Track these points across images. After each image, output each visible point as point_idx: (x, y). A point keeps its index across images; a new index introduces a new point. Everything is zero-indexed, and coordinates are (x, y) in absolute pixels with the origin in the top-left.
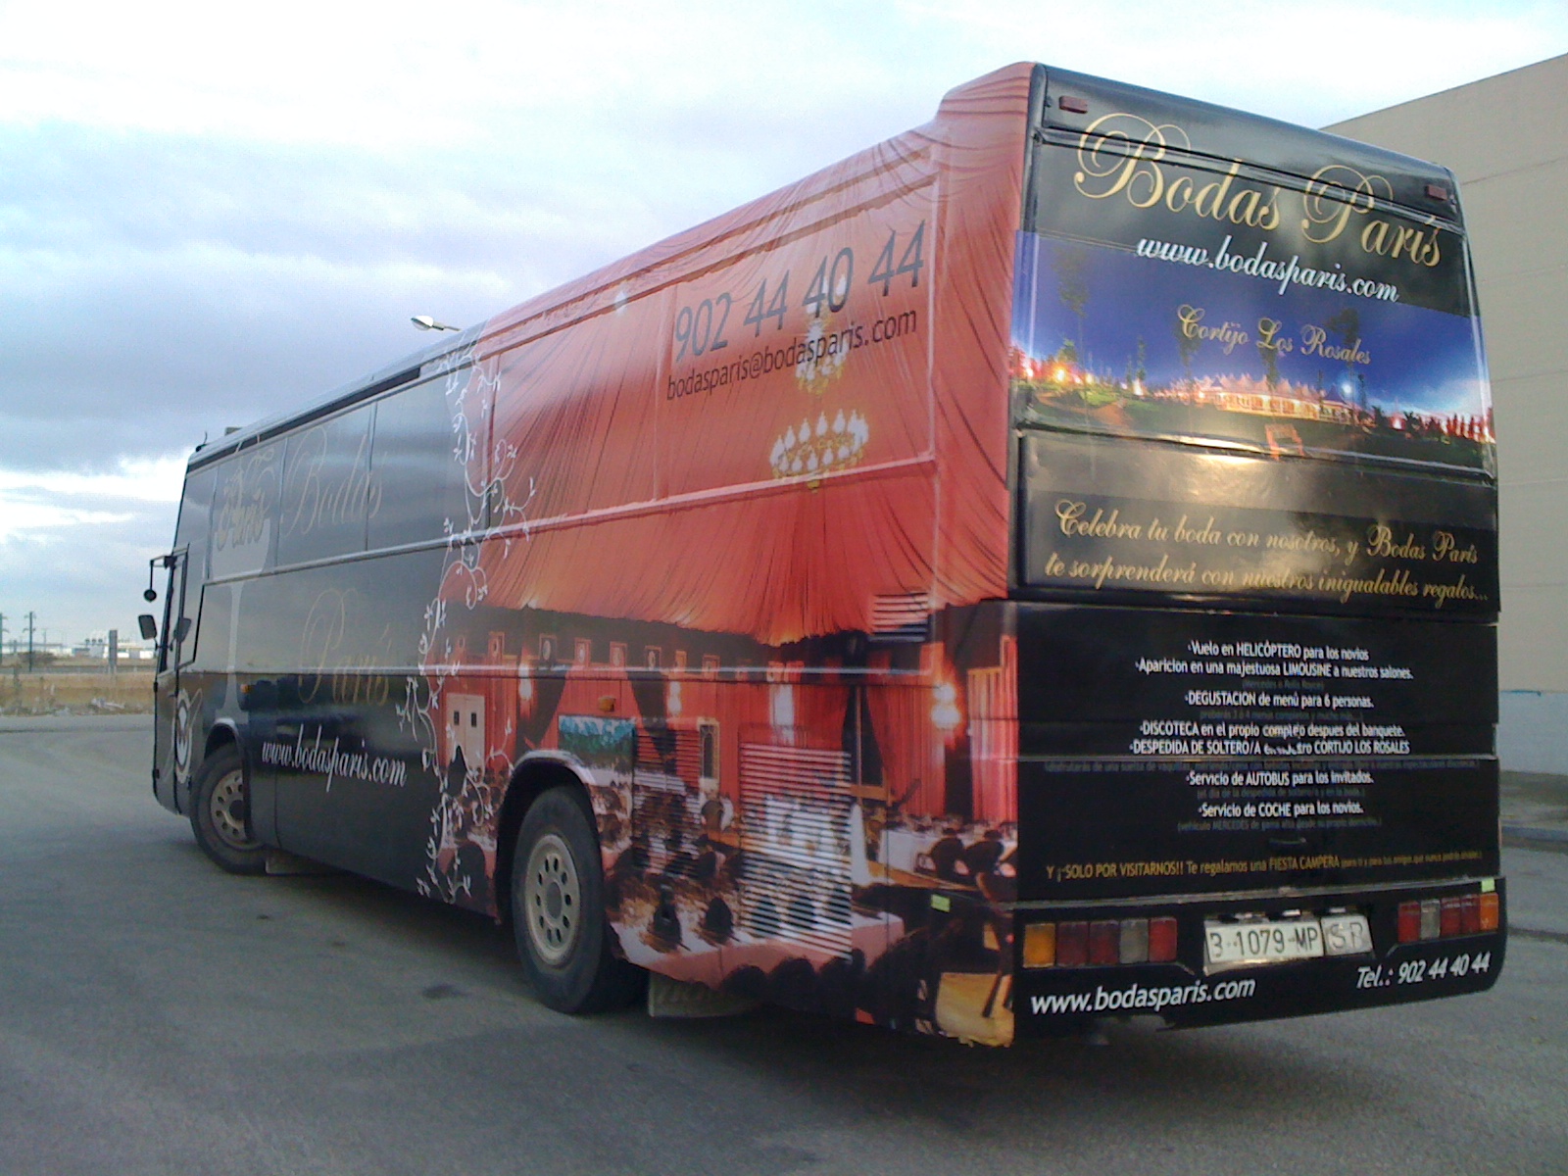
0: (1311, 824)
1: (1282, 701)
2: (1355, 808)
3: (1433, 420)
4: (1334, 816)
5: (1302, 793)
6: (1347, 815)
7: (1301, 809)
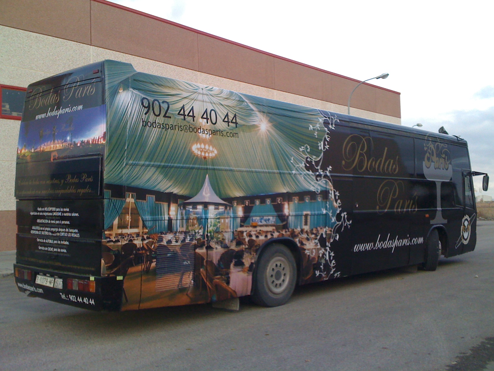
0: (56, 254)
1: (53, 222)
2: (65, 251)
3: (88, 141)
4: (61, 252)
5: (55, 245)
6: (63, 252)
7: (55, 250)
